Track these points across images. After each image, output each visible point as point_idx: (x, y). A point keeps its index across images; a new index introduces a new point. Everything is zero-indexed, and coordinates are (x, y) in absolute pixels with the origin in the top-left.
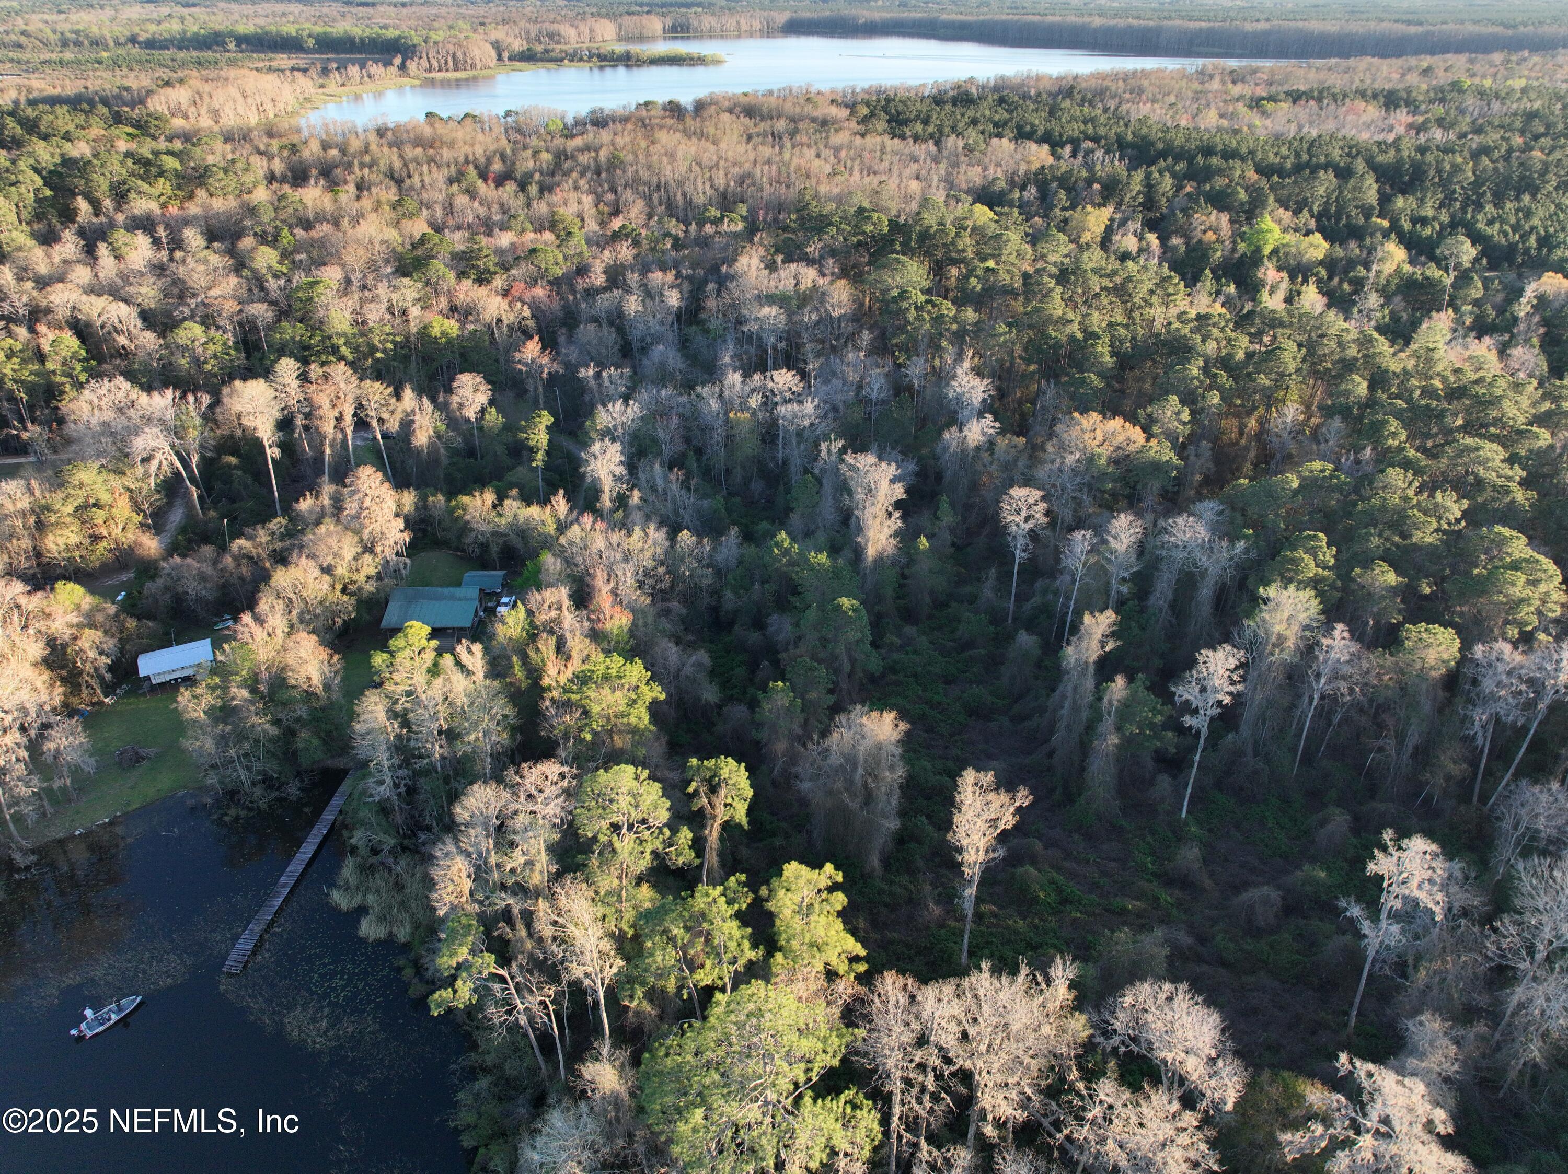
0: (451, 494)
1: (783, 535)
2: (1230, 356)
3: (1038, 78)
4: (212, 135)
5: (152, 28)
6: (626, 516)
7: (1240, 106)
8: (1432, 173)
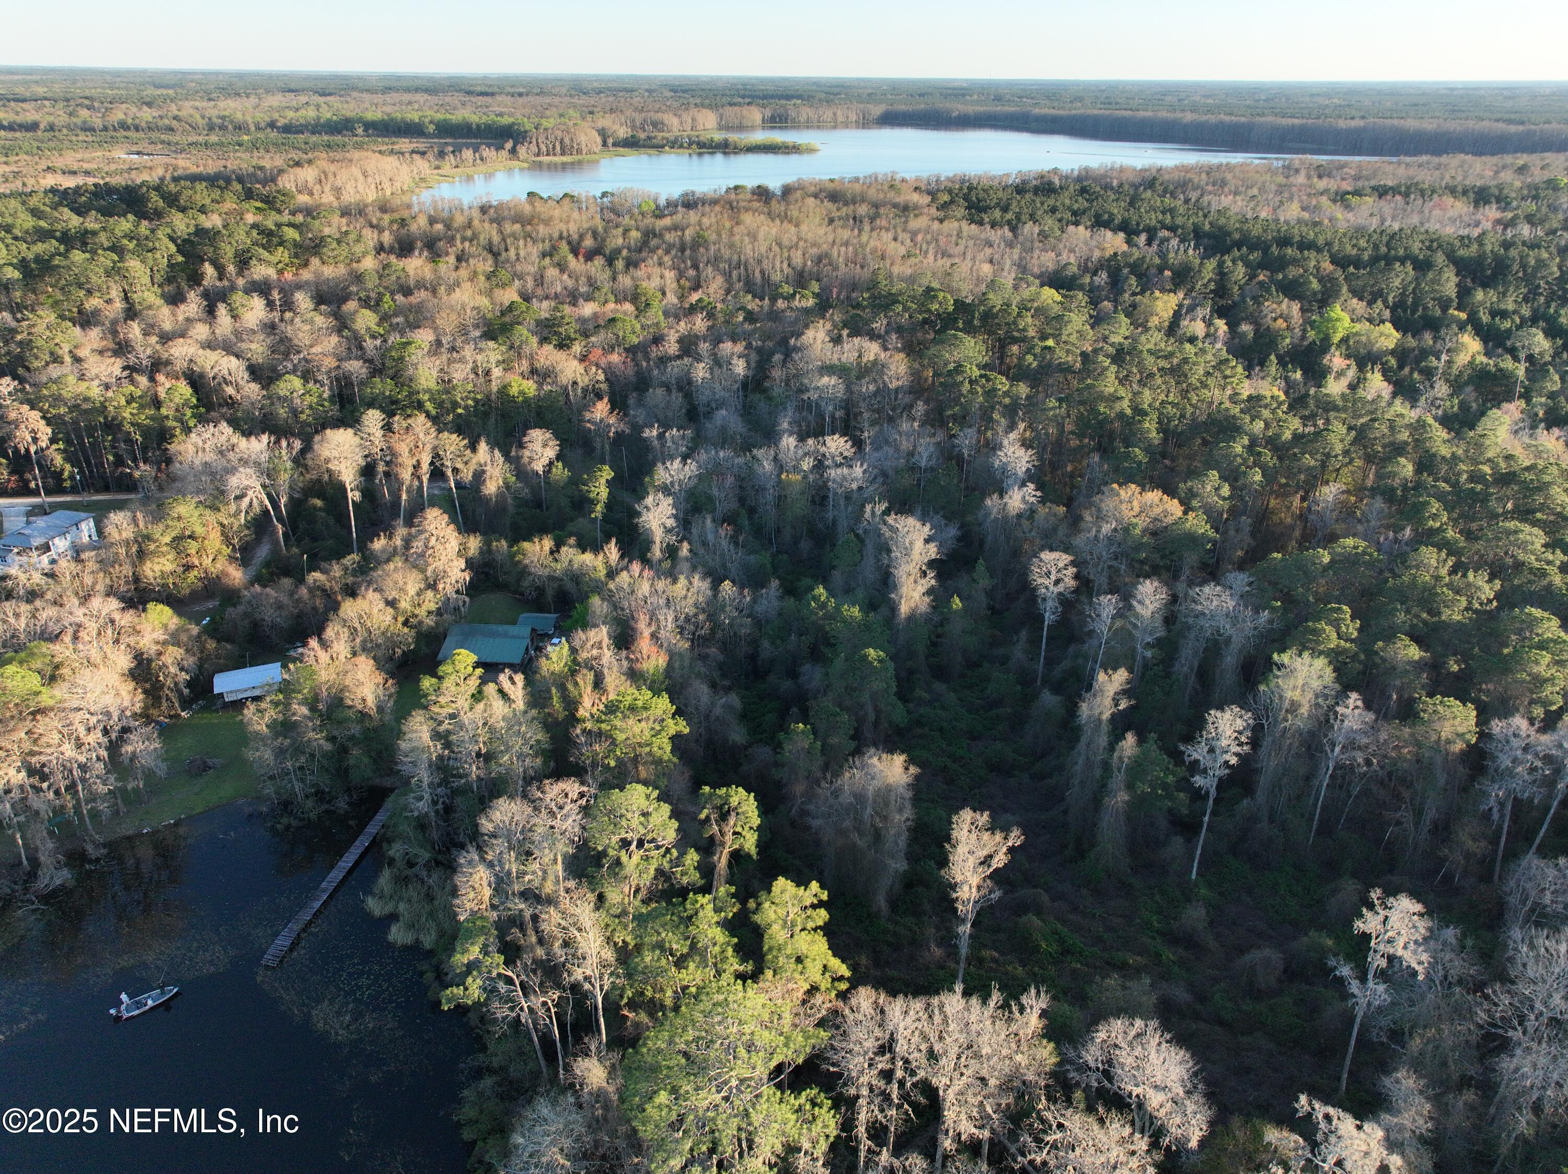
0: (514, 541)
1: (820, 590)
2: (1278, 436)
3: (1122, 170)
4: (331, 210)
5: (291, 114)
6: (674, 566)
7: (1324, 200)
8: (1515, 267)
